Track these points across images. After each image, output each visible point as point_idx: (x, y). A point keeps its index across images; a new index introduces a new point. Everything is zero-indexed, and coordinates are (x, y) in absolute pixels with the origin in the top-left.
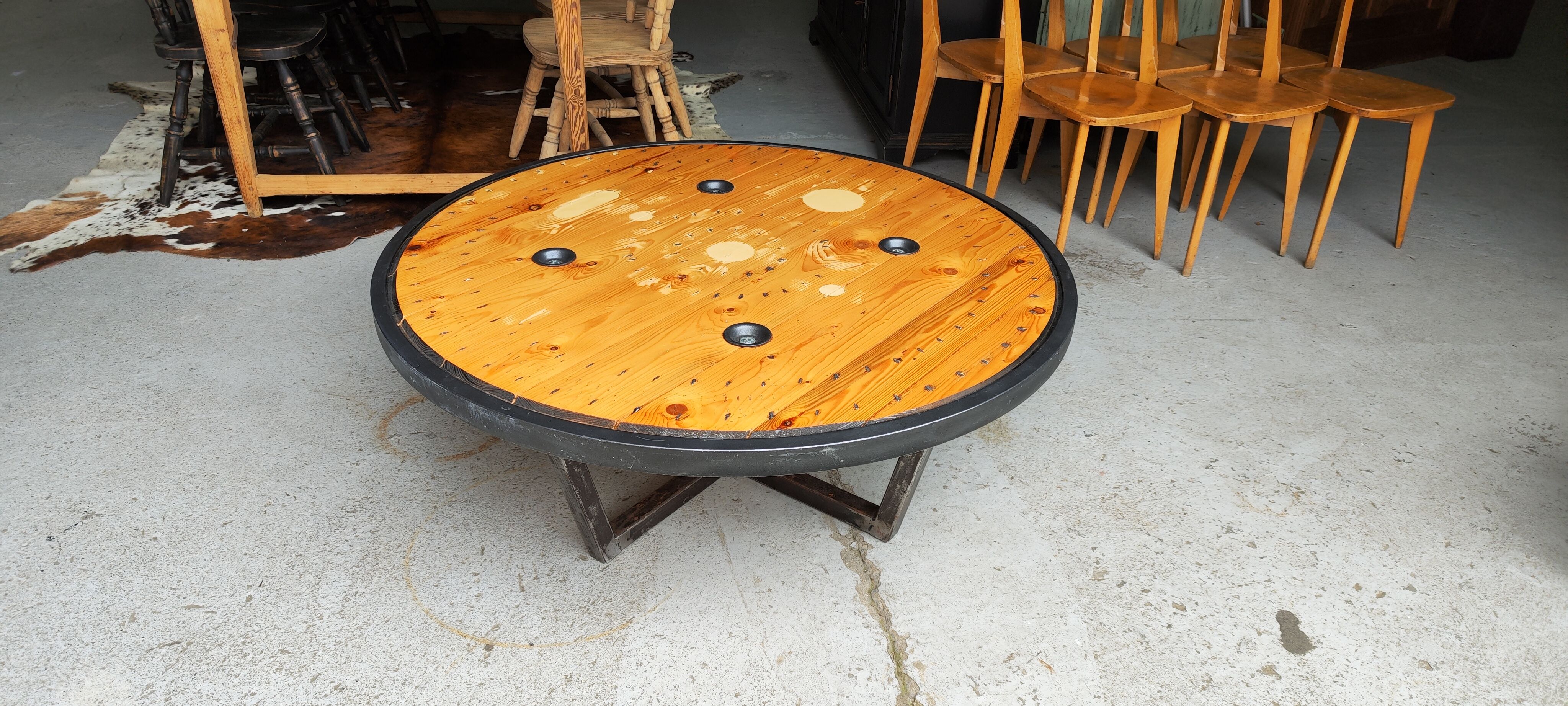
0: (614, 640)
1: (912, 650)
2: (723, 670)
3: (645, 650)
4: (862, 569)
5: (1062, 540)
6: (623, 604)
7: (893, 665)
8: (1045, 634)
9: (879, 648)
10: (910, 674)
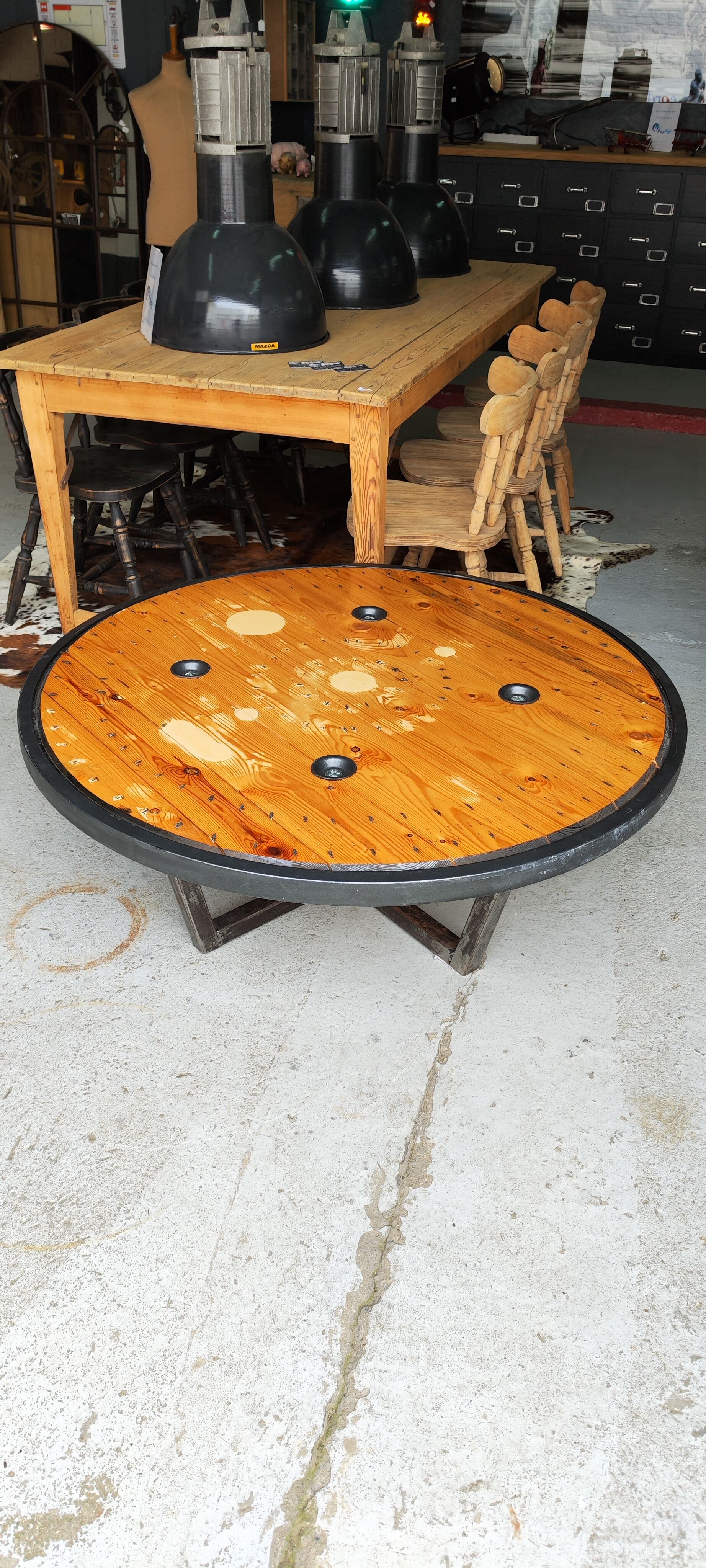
0: (51, 1260)
1: (357, 1418)
2: (130, 1352)
3: (70, 1287)
4: (372, 1270)
5: (658, 1326)
6: (89, 1215)
7: (320, 1431)
8: (543, 1469)
9: (320, 1396)
10: (332, 1453)
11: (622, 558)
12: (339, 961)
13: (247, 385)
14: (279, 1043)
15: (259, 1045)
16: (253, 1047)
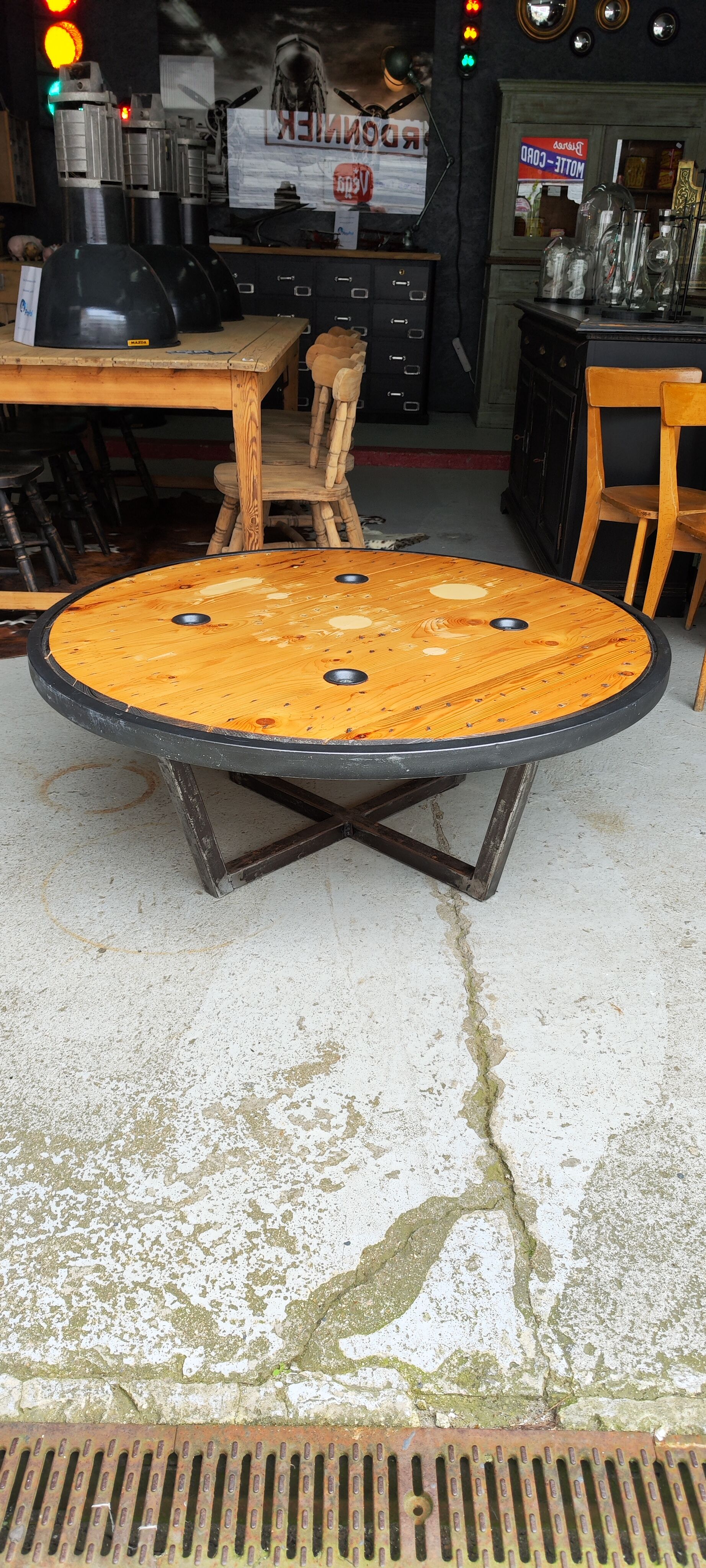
0: (213, 954)
1: (487, 986)
2: (307, 985)
3: (239, 965)
4: (454, 921)
5: (657, 914)
6: (227, 929)
7: (467, 995)
8: (620, 984)
9: (456, 981)
10: (481, 1003)
11: (406, 542)
13: (148, 361)
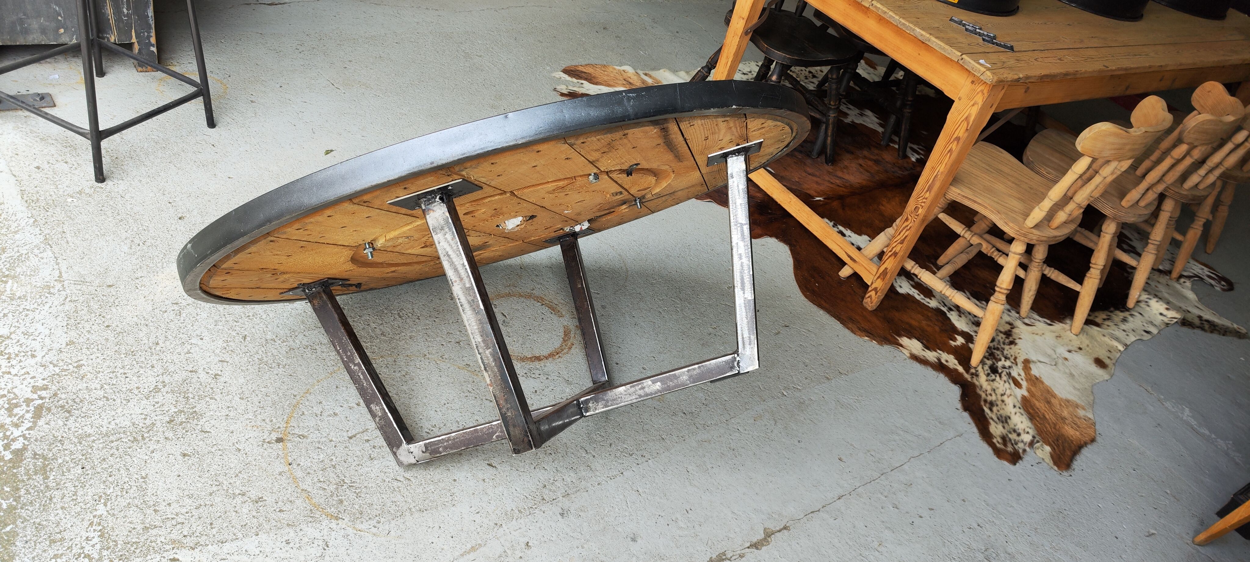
3: (305, 540)
11: (1207, 326)
12: (662, 469)
13: (897, 17)
14: (569, 492)
15: (556, 483)
16: (551, 481)
